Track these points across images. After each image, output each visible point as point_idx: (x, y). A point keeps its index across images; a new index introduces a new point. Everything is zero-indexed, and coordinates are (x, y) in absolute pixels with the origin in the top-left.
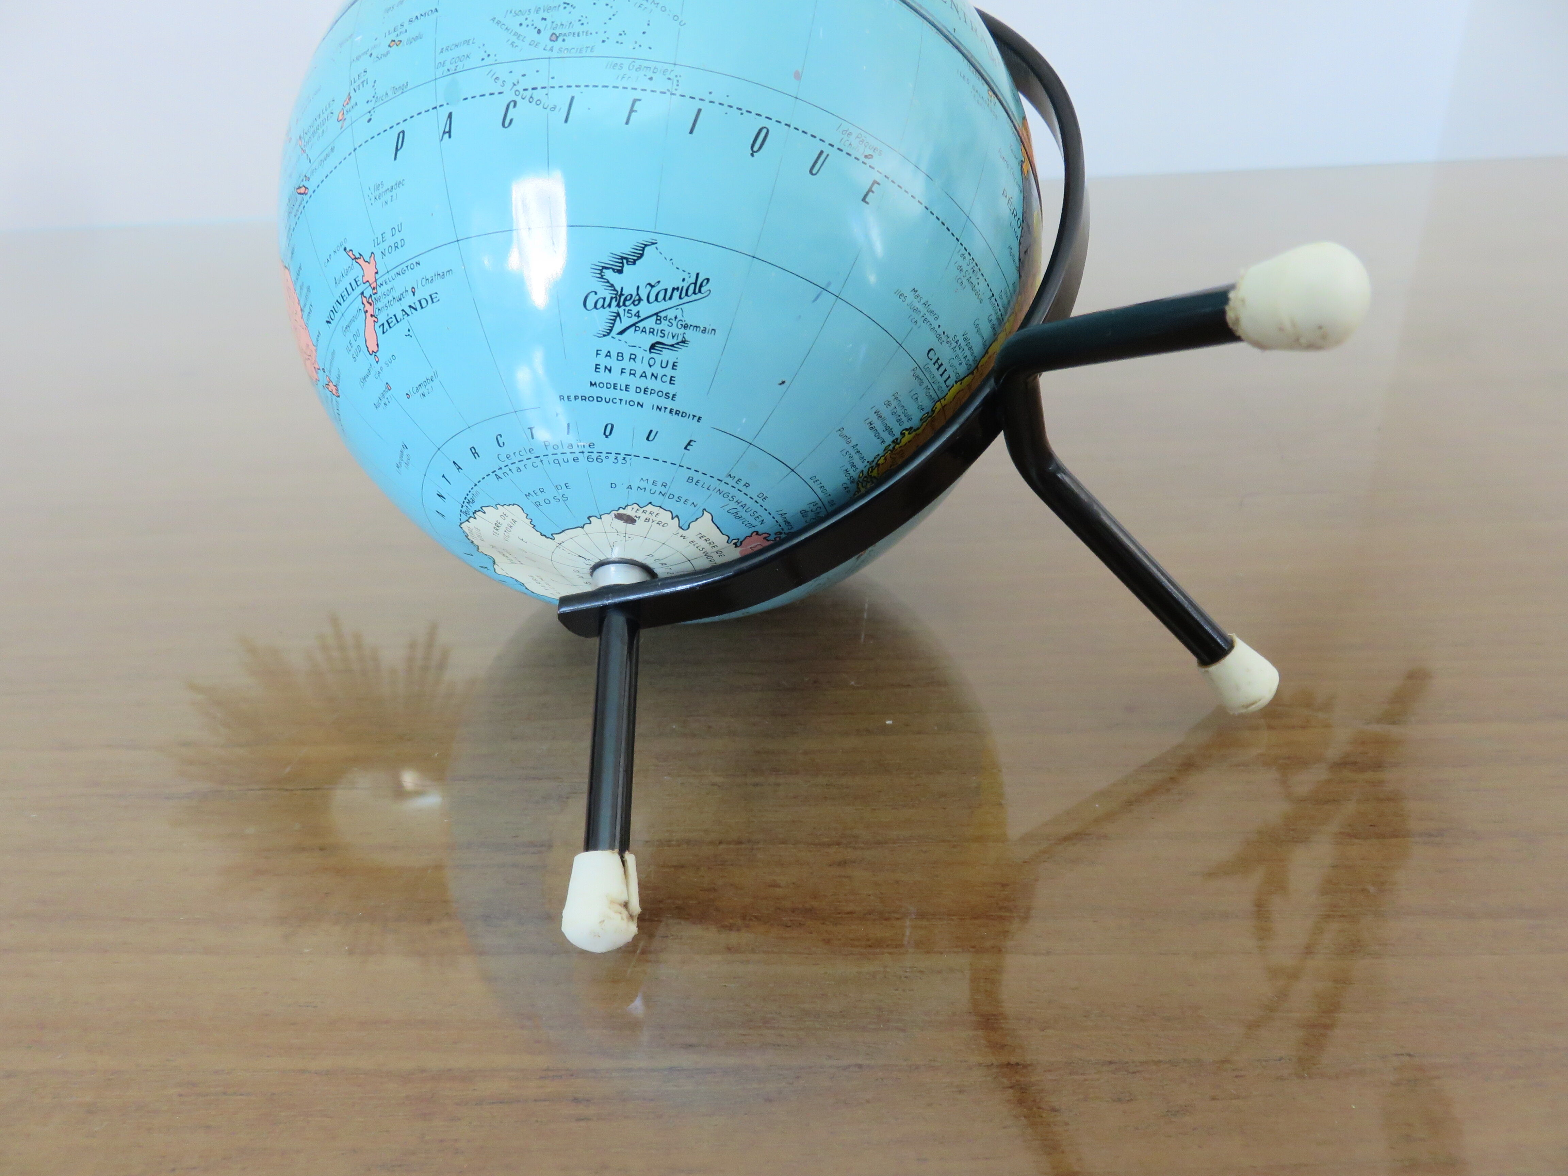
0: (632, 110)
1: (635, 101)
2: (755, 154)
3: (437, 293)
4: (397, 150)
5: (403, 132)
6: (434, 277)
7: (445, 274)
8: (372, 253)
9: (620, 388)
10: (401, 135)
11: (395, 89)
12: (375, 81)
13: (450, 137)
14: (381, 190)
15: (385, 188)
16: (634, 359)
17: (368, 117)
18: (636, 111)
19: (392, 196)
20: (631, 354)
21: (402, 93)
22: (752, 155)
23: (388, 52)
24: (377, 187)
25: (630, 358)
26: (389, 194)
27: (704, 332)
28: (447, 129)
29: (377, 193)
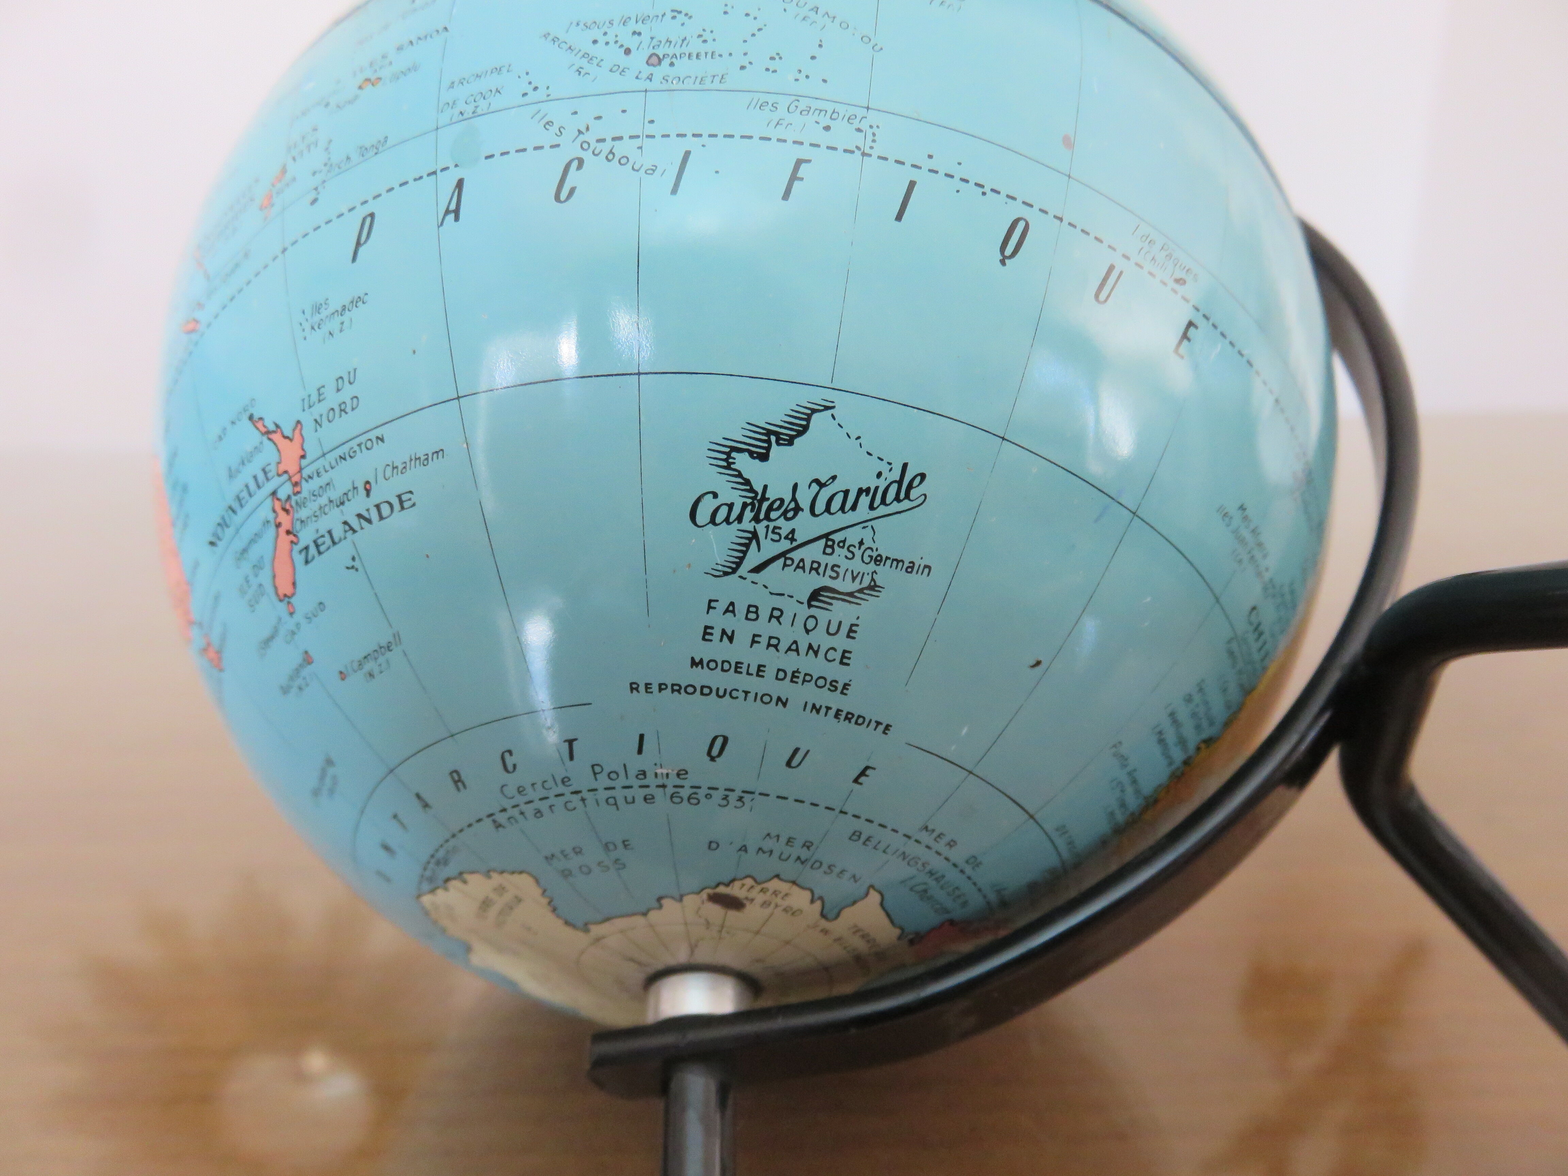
0: (794, 177)
1: (799, 163)
2: (1007, 261)
3: (411, 492)
4: (358, 244)
5: (372, 215)
6: (408, 463)
7: (430, 459)
8: (298, 422)
9: (748, 670)
10: (368, 220)
11: (363, 151)
12: (330, 141)
13: (457, 219)
14: (324, 313)
15: (331, 309)
16: (778, 618)
17: (313, 195)
18: (802, 179)
19: (342, 323)
20: (774, 609)
21: (376, 154)
22: (1003, 262)
23: (356, 97)
24: (317, 309)
25: (771, 616)
26: (338, 319)
27: (909, 570)
28: (453, 207)
29: (317, 318)
